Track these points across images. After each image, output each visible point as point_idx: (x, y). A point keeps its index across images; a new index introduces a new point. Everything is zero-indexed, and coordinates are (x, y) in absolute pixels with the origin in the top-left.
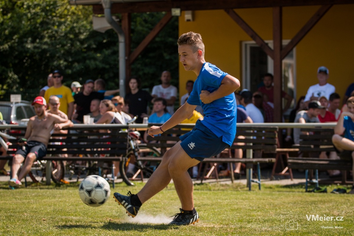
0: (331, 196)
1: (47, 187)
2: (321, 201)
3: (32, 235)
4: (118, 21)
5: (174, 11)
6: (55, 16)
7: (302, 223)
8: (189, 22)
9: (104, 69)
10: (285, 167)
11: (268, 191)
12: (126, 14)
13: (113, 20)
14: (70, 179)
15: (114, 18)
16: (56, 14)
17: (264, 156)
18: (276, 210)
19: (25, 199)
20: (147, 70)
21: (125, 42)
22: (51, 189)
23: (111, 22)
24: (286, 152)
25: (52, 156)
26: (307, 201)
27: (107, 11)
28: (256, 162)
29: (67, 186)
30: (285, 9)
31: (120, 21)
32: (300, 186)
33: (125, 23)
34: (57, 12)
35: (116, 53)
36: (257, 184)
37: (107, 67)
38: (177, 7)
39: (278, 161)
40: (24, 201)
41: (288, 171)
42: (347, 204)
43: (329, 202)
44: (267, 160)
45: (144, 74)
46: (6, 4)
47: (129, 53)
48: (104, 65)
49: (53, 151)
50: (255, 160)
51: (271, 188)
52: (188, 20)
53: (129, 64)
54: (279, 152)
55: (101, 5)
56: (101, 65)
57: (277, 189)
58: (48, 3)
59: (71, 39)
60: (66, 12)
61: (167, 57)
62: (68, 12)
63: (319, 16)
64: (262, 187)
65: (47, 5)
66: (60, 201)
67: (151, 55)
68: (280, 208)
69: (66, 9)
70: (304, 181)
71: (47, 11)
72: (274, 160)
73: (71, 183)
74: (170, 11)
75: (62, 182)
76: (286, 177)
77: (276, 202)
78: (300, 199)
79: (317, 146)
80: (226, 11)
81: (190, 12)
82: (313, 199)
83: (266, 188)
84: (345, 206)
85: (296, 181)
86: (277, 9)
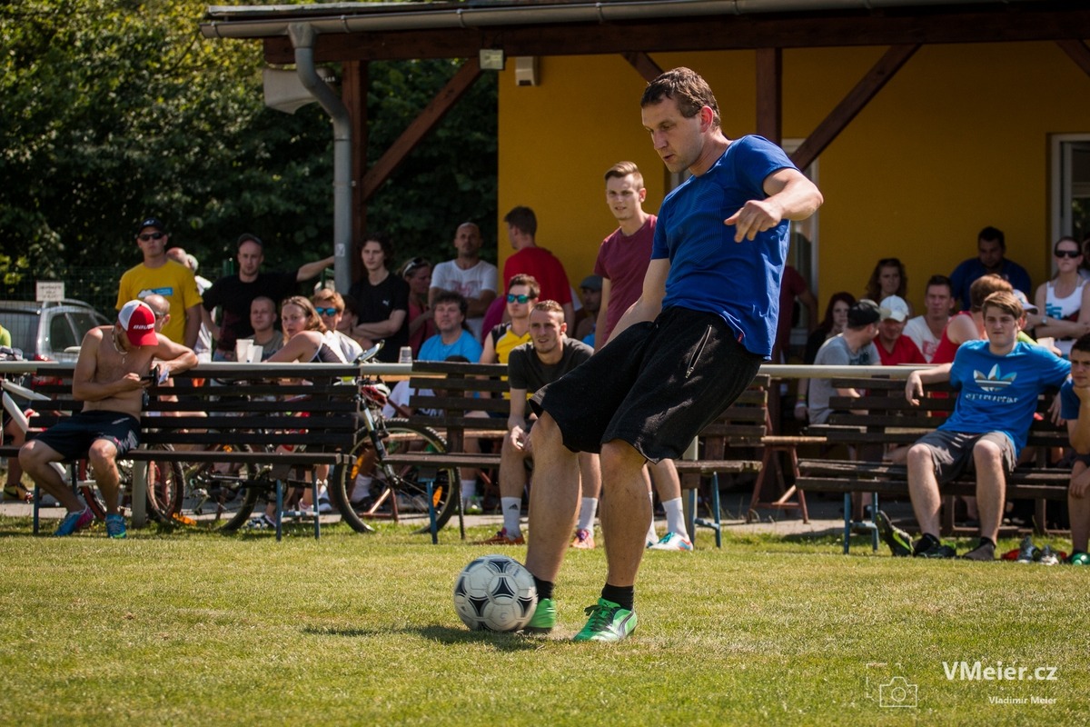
0: (915, 564)
1: (134, 532)
2: (889, 577)
3: (97, 655)
4: (331, 83)
5: (488, 58)
6: (159, 71)
7: (839, 633)
8: (527, 88)
9: (290, 215)
10: (788, 488)
11: (741, 550)
12: (356, 64)
13: (318, 78)
14: (198, 513)
15: (321, 73)
16: (163, 64)
17: (731, 454)
18: (767, 598)
19: (76, 563)
20: (410, 221)
21: (352, 139)
22: (146, 537)
23: (315, 84)
24: (791, 444)
25: (148, 447)
26: (851, 577)
27: (302, 54)
28: (710, 471)
29: (191, 531)
30: (787, 54)
31: (338, 83)
32: (830, 538)
33: (352, 88)
34: (164, 59)
35: (325, 172)
36: (714, 532)
37: (300, 209)
38: (495, 47)
39: (769, 468)
40: (75, 567)
41: (794, 497)
42: (961, 584)
43: (909, 578)
44: (739, 465)
45: (402, 231)
46: (25, 37)
47: (360, 170)
48: (291, 206)
49: (150, 434)
50: (705, 465)
51: (748, 542)
52: (525, 83)
53: (361, 200)
54: (769, 444)
55: (287, 38)
56: (283, 206)
57: (764, 545)
58: (140, 34)
59: (202, 134)
60: (189, 59)
61: (465, 185)
62: (195, 61)
63: (883, 75)
64: (723, 540)
65: (138, 40)
66: (173, 570)
67: (422, 179)
68: (777, 594)
69: (189, 49)
70: (840, 524)
71: (138, 54)
72: (758, 465)
73: (199, 523)
74: (476, 57)
75: (175, 519)
76: (788, 514)
77: (766, 578)
78: (831, 570)
79: (876, 428)
80: (627, 58)
81: (530, 59)
82: (866, 571)
83: (736, 541)
84: (956, 590)
85: (818, 526)
86: (770, 53)
